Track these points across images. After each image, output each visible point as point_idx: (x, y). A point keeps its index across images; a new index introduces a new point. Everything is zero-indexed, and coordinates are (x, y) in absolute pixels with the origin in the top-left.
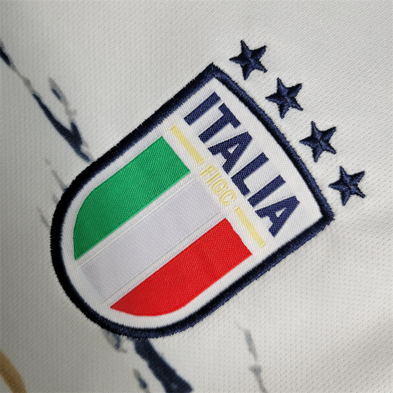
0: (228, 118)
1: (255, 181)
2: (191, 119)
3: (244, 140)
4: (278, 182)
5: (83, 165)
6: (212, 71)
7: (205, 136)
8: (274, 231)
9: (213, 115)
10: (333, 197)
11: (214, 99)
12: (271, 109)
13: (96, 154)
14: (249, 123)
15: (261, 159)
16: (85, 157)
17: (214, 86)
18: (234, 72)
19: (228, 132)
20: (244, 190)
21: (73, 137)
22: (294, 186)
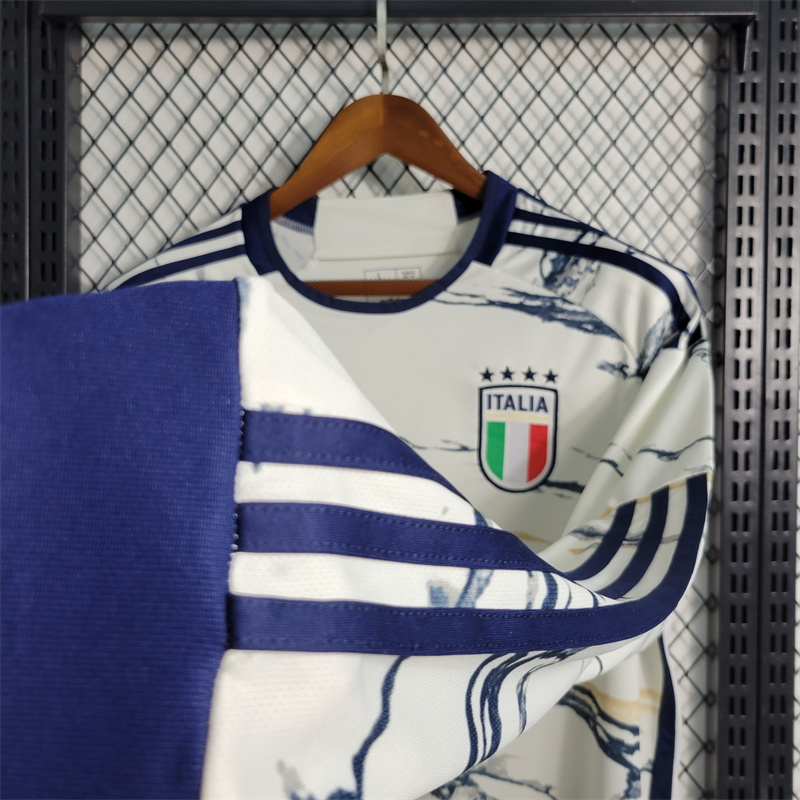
0: (499, 397)
1: (526, 404)
2: (490, 407)
3: (510, 398)
4: (532, 398)
5: (475, 455)
6: (481, 390)
7: (499, 407)
8: (546, 409)
9: (494, 401)
10: (550, 385)
11: (490, 397)
12: (507, 381)
13: (475, 445)
14: (506, 392)
15: (520, 398)
16: (473, 450)
17: (486, 393)
18: (487, 383)
19: (503, 401)
20: (526, 410)
21: (464, 449)
22: (537, 394)
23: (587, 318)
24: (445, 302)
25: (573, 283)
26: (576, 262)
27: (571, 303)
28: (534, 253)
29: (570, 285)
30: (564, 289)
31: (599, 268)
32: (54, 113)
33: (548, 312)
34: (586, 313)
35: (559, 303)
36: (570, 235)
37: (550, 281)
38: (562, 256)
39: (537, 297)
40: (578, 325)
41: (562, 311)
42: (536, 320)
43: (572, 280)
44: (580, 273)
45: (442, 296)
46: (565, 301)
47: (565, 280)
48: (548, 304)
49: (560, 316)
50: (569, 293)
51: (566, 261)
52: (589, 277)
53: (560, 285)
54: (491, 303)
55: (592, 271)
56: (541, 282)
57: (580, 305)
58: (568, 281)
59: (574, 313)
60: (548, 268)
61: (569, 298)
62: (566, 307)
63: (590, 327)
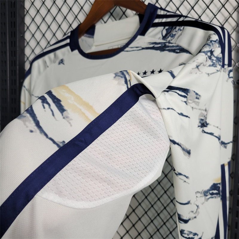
23: (178, 48)
24: (127, 51)
25: (173, 36)
26: (175, 28)
27: (171, 43)
28: (160, 28)
29: (172, 37)
30: (170, 38)
31: (183, 28)
33: (163, 48)
34: (177, 46)
35: (167, 44)
36: (174, 19)
37: (164, 38)
38: (170, 27)
39: (159, 43)
40: (174, 51)
41: (168, 47)
42: (159, 52)
43: (173, 34)
44: (176, 31)
45: (127, 49)
46: (169, 43)
47: (170, 35)
48: (163, 45)
49: (167, 49)
50: (172, 40)
51: (172, 29)
52: (180, 32)
53: (168, 37)
54: (143, 49)
55: (181, 30)
56: (162, 37)
57: (175, 44)
58: (171, 35)
59: (173, 46)
60: (164, 32)
61: (171, 42)
62: (170, 45)
63: (178, 51)
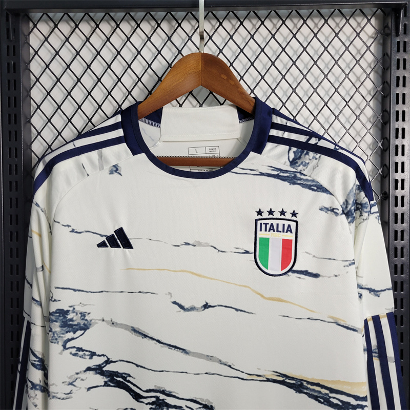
0: (266, 224)
1: (280, 229)
2: (261, 230)
3: (272, 225)
4: (284, 225)
5: (253, 254)
6: (256, 221)
7: (266, 230)
8: (291, 233)
9: (263, 226)
10: (294, 218)
11: (261, 224)
12: (271, 216)
13: (253, 251)
14: (270, 222)
15: (278, 225)
16: (252, 253)
17: (259, 222)
18: (260, 217)
19: (268, 226)
20: (280, 232)
21: (247, 252)
22: (287, 223)
23: (314, 183)
24: (236, 173)
25: (306, 165)
26: (307, 154)
27: (305, 175)
28: (284, 148)
29: (304, 166)
30: (301, 168)
31: (320, 157)
32: (14, 64)
33: (292, 179)
34: (313, 181)
35: (298, 175)
36: (303, 138)
37: (293, 163)
38: (300, 150)
39: (287, 171)
40: (309, 187)
41: (301, 179)
42: (286, 183)
43: (306, 163)
44: (310, 160)
45: (235, 170)
46: (302, 174)
47: (302, 163)
48: (293, 175)
49: (299, 182)
50: (304, 170)
51: (302, 153)
52: (315, 161)
53: (299, 166)
54: (262, 174)
55: (316, 159)
56: (288, 163)
57: (310, 176)
58: (304, 163)
59: (307, 180)
60: (292, 156)
61: (304, 172)
62: (302, 177)
63: (315, 188)
